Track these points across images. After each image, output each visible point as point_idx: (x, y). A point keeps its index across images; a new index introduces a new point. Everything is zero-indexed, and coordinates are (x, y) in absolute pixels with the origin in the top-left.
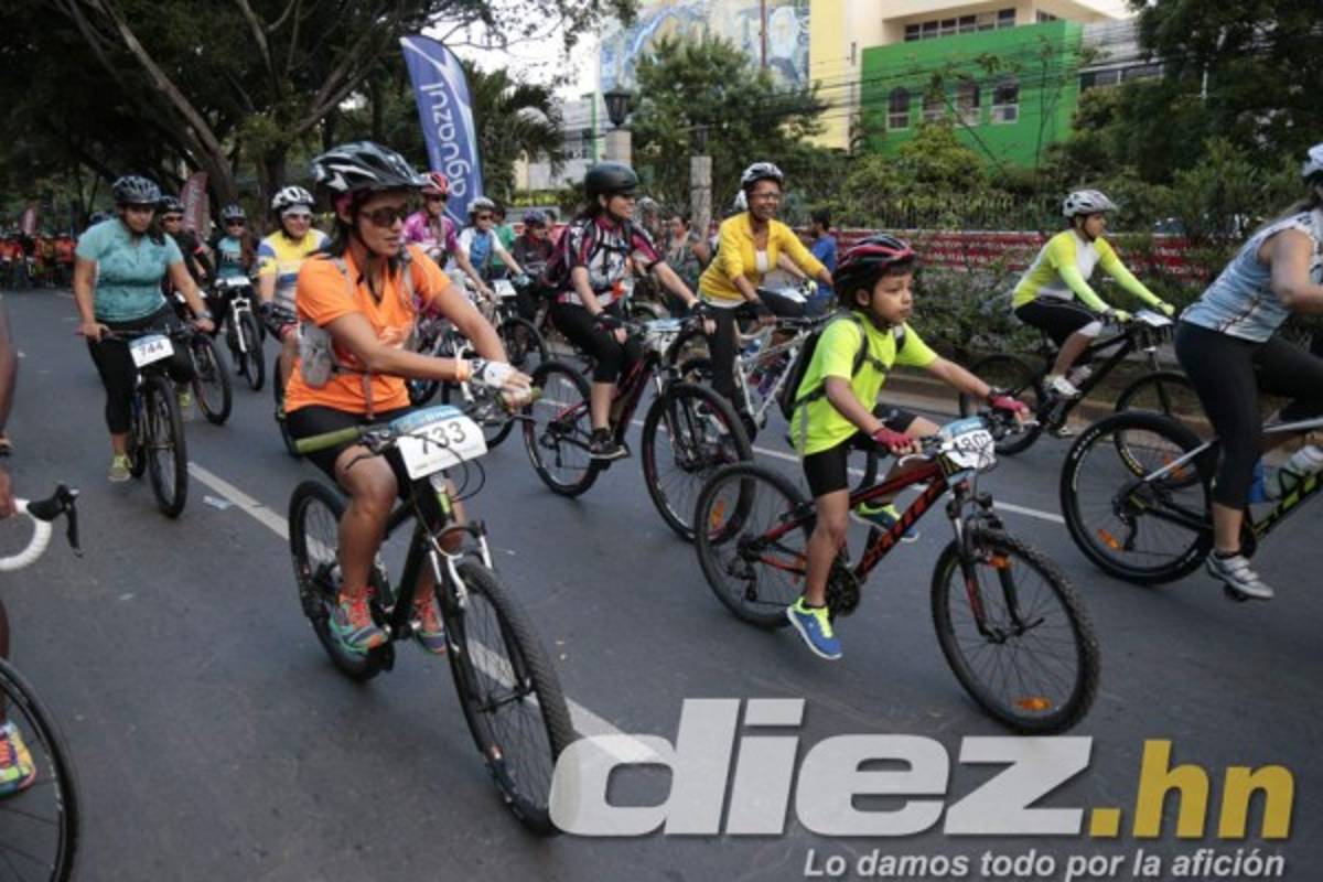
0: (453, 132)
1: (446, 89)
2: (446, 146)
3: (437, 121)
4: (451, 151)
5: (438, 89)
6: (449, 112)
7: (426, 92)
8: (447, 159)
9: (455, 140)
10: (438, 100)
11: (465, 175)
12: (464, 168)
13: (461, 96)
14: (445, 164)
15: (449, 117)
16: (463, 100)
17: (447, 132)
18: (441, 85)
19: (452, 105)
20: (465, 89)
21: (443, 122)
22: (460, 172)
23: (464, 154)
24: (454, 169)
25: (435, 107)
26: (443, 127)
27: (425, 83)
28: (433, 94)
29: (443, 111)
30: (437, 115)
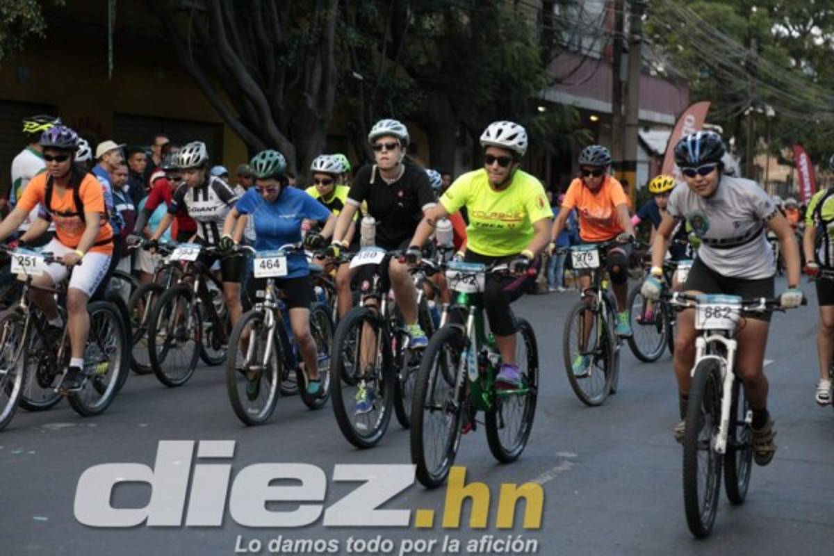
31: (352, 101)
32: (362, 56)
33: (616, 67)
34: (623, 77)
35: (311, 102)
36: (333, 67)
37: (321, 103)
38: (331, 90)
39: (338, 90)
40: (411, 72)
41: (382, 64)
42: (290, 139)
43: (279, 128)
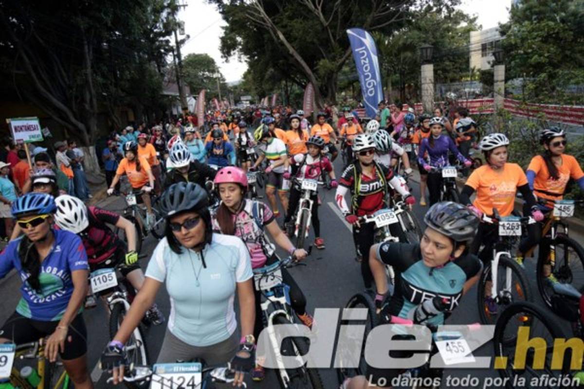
0: (369, 68)
1: (366, 49)
2: (366, 74)
3: (363, 64)
4: (368, 76)
5: (362, 50)
6: (367, 59)
7: (358, 52)
8: (367, 79)
9: (369, 72)
10: (363, 54)
11: (374, 86)
12: (374, 83)
13: (373, 52)
14: (366, 82)
15: (367, 61)
16: (374, 54)
17: (366, 68)
18: (364, 48)
19: (369, 56)
20: (375, 49)
21: (365, 64)
22: (372, 85)
23: (374, 77)
24: (369, 84)
25: (362, 58)
26: (365, 66)
27: (358, 48)
28: (361, 52)
29: (365, 59)
30: (362, 61)
31: (105, 103)
32: (105, 86)
33: (178, 83)
34: (180, 85)
35: (87, 107)
36: (93, 92)
37: (92, 106)
38: (95, 100)
39: (97, 100)
40: (123, 90)
41: (113, 89)
42: (82, 122)
43: (76, 118)
